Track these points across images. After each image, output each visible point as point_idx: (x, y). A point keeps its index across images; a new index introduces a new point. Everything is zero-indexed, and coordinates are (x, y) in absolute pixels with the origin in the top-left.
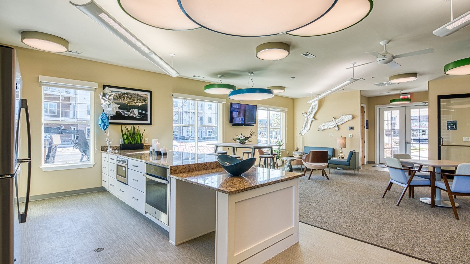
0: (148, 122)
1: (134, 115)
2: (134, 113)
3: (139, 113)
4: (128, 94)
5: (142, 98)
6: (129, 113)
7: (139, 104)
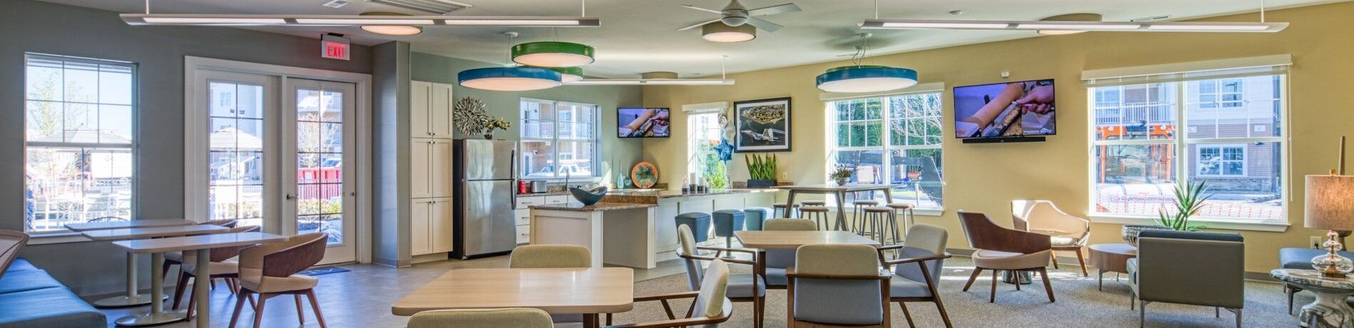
0: (786, 147)
1: (768, 138)
2: (768, 135)
3: (775, 134)
4: (760, 108)
5: (778, 111)
6: (762, 135)
7: (774, 121)
